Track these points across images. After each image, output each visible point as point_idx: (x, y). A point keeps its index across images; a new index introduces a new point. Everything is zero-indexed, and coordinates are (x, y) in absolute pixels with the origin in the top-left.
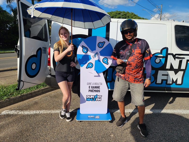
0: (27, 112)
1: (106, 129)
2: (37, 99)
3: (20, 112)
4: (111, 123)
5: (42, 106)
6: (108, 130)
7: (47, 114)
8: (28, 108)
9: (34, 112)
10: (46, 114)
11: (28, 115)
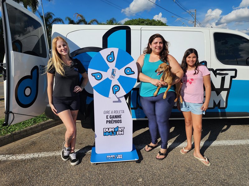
0: (21, 156)
1: (132, 172)
2: (34, 138)
3: (10, 157)
4: (138, 164)
5: (43, 147)
6: (135, 173)
7: (50, 158)
8: (22, 150)
9: (31, 155)
10: (48, 157)
11: (22, 161)
